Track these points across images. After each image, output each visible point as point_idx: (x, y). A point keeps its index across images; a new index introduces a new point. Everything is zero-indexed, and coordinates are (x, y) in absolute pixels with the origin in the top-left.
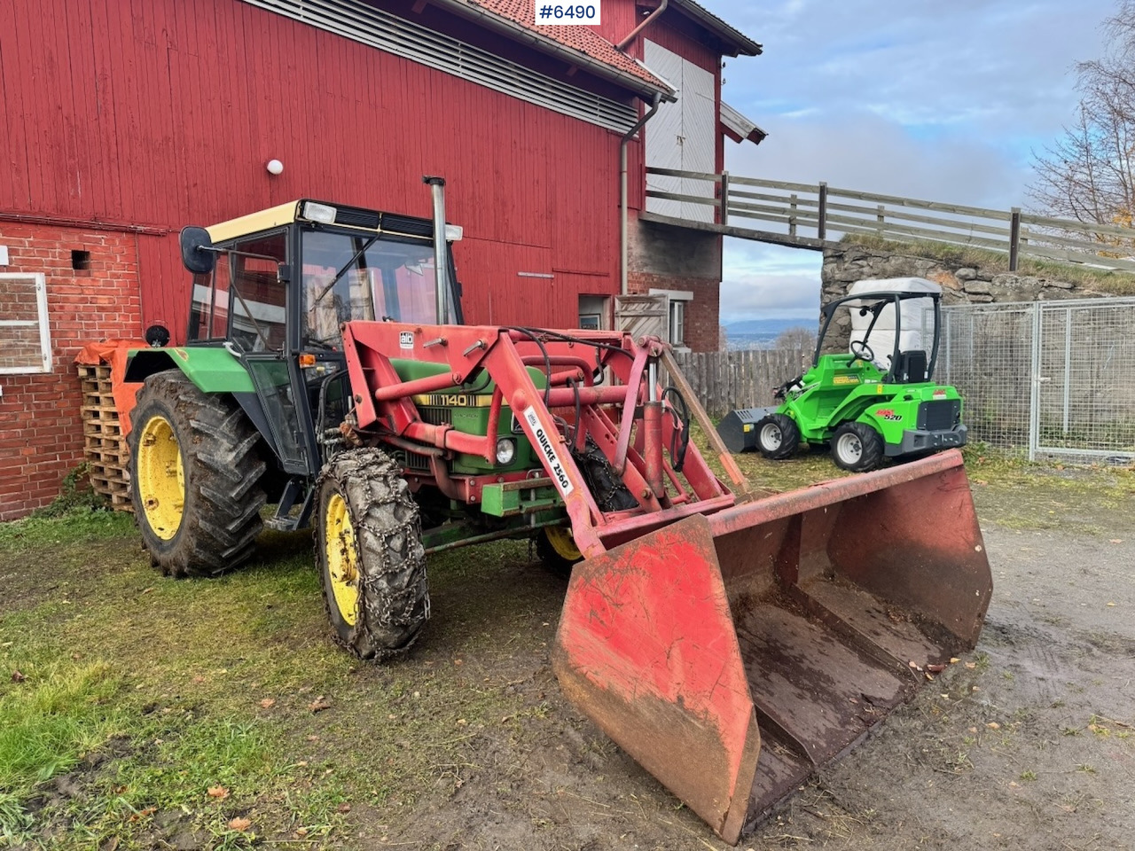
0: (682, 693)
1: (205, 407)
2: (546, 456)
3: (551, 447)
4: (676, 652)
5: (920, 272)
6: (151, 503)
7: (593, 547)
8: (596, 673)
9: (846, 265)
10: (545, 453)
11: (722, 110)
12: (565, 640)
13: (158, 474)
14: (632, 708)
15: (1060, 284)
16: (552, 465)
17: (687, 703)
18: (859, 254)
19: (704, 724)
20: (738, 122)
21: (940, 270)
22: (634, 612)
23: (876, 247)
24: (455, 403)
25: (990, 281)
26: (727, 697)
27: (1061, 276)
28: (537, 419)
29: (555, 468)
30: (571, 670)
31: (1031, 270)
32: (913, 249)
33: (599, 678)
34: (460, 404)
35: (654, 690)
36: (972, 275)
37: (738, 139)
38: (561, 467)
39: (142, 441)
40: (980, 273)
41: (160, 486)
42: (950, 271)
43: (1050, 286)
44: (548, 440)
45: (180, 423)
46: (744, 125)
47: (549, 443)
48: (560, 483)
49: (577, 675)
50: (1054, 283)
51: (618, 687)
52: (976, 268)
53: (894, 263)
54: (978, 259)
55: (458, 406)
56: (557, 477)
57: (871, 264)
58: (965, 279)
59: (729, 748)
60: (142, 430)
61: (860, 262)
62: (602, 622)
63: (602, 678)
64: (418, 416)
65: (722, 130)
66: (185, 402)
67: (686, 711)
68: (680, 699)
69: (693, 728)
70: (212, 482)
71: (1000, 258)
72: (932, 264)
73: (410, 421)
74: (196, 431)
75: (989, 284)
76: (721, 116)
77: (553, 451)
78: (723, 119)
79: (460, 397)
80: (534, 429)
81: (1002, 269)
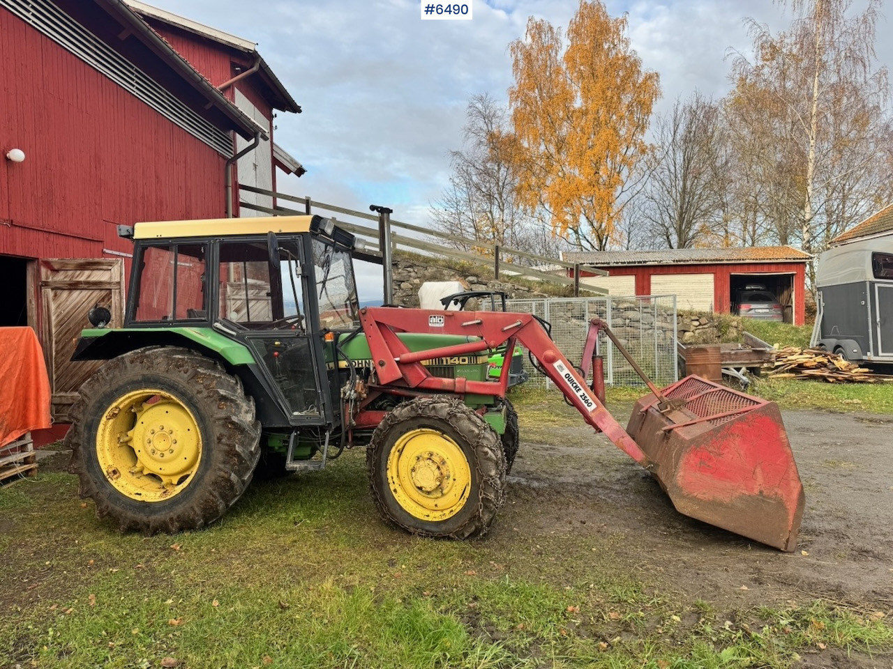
0: (763, 489)
1: (220, 377)
2: (574, 389)
3: (578, 384)
4: (758, 470)
5: (446, 278)
6: (115, 472)
7: (623, 437)
8: (704, 494)
9: (400, 270)
10: (572, 388)
11: (274, 148)
12: (680, 482)
13: (112, 444)
14: (730, 505)
15: (523, 288)
16: (578, 394)
17: (765, 493)
18: (408, 264)
19: (775, 500)
20: (288, 159)
21: (458, 277)
22: (731, 456)
23: (418, 260)
24: (457, 362)
25: (486, 285)
26: (788, 484)
27: (521, 283)
28: (564, 367)
29: (581, 396)
30: (683, 497)
31: (506, 279)
32: (441, 263)
33: (706, 496)
34: (461, 363)
35: (744, 492)
36: (476, 281)
37: (288, 171)
38: (586, 395)
39: (105, 415)
40: (480, 280)
41: (115, 457)
42: (463, 278)
43: (518, 289)
44: (574, 379)
45: (199, 392)
46: (293, 162)
47: (576, 381)
48: (586, 405)
49: (689, 499)
50: (520, 288)
51: (720, 497)
52: (477, 276)
53: (430, 271)
54: (478, 271)
55: (459, 364)
56: (583, 401)
57: (416, 271)
58: (472, 283)
59: (789, 507)
60: (110, 404)
61: (409, 269)
62: (709, 466)
63: (707, 496)
64: (429, 373)
65: (275, 162)
66: (205, 374)
67: (764, 497)
68: (761, 492)
69: (769, 503)
70: (239, 440)
71: (489, 272)
72: (453, 273)
73: (425, 377)
74: (224, 398)
75: (486, 286)
76: (274, 153)
77: (579, 385)
78: (275, 155)
79: (461, 358)
80: (563, 374)
81: (491, 278)
